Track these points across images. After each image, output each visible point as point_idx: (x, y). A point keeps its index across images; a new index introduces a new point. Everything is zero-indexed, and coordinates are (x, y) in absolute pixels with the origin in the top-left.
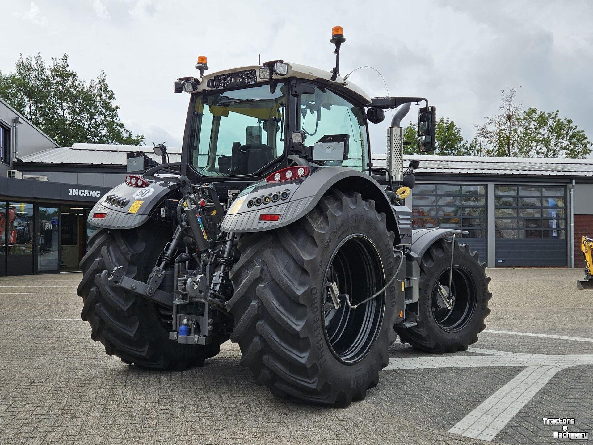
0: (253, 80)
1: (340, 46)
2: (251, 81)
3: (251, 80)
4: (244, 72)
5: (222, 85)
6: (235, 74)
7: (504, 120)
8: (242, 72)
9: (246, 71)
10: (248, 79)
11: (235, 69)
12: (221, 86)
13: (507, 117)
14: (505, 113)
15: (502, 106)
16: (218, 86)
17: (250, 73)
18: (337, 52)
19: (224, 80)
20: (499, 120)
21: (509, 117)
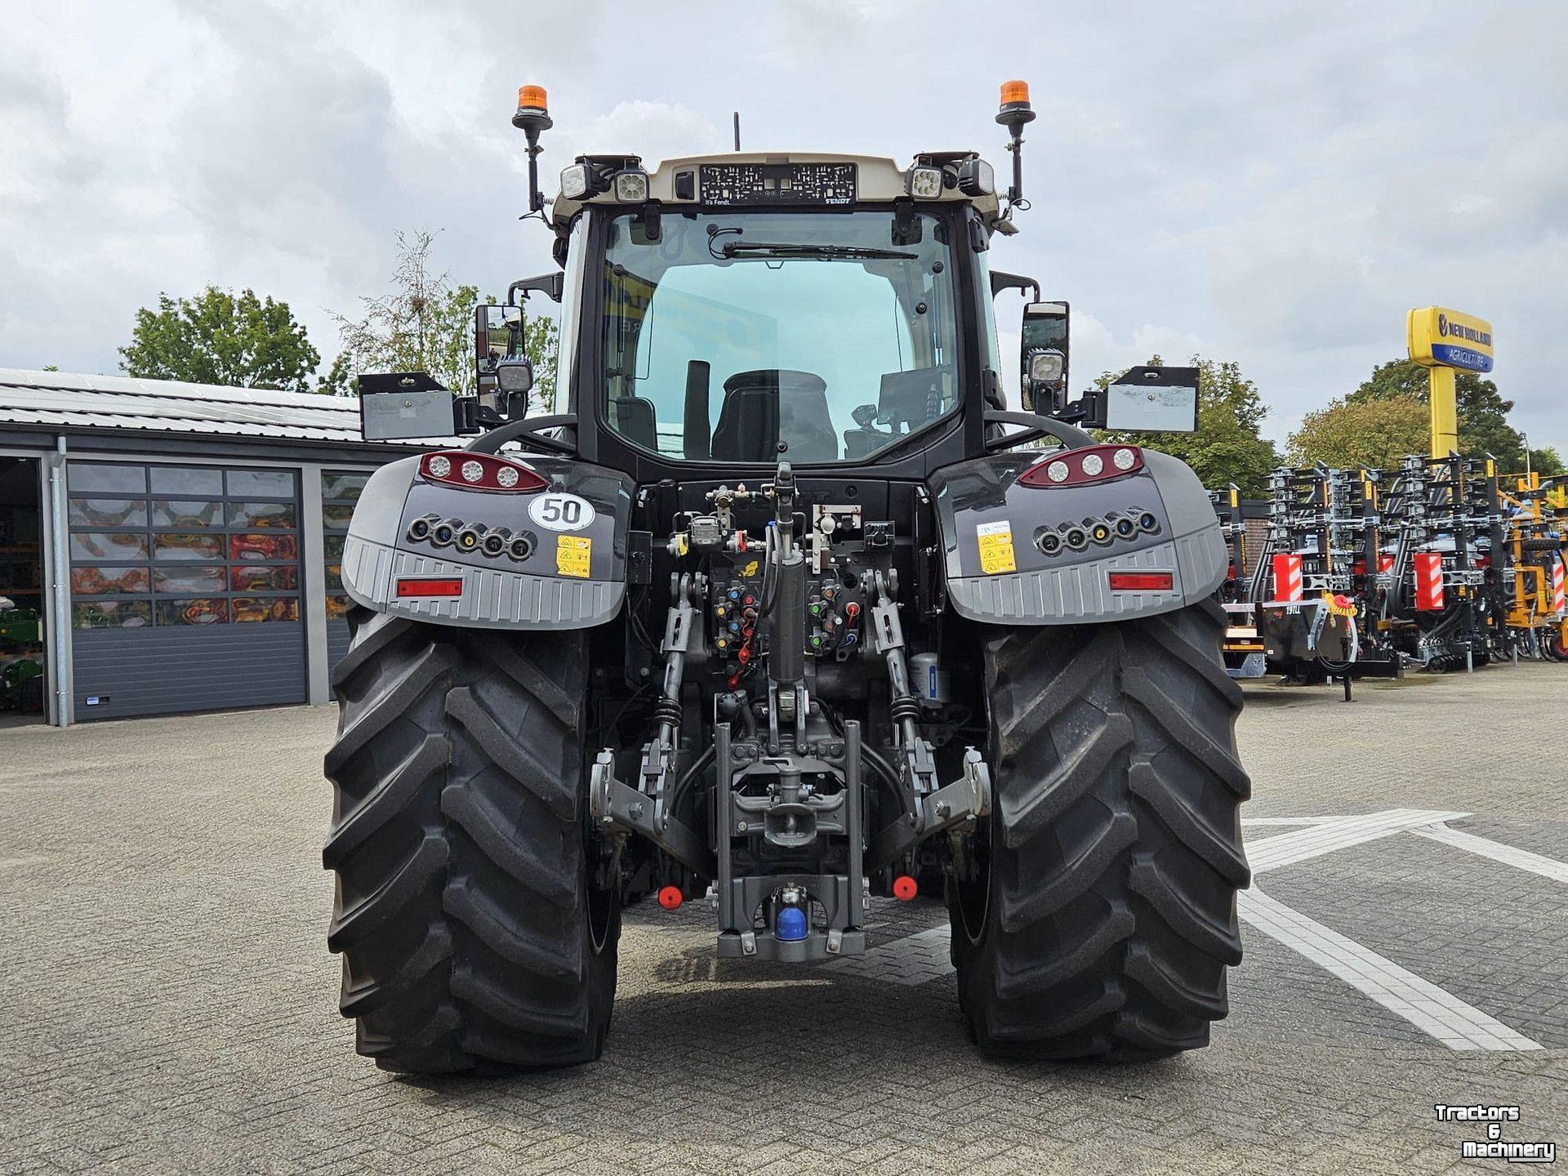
0: (840, 193)
1: (1021, 132)
2: (835, 195)
3: (834, 193)
4: (813, 167)
5: (726, 193)
6: (780, 168)
7: (407, 311)
8: (806, 165)
9: (820, 165)
10: (824, 188)
11: (786, 156)
12: (721, 198)
13: (414, 303)
14: (406, 292)
15: (399, 274)
16: (709, 195)
17: (833, 172)
18: (1016, 147)
19: (734, 182)
20: (394, 310)
21: (418, 305)
